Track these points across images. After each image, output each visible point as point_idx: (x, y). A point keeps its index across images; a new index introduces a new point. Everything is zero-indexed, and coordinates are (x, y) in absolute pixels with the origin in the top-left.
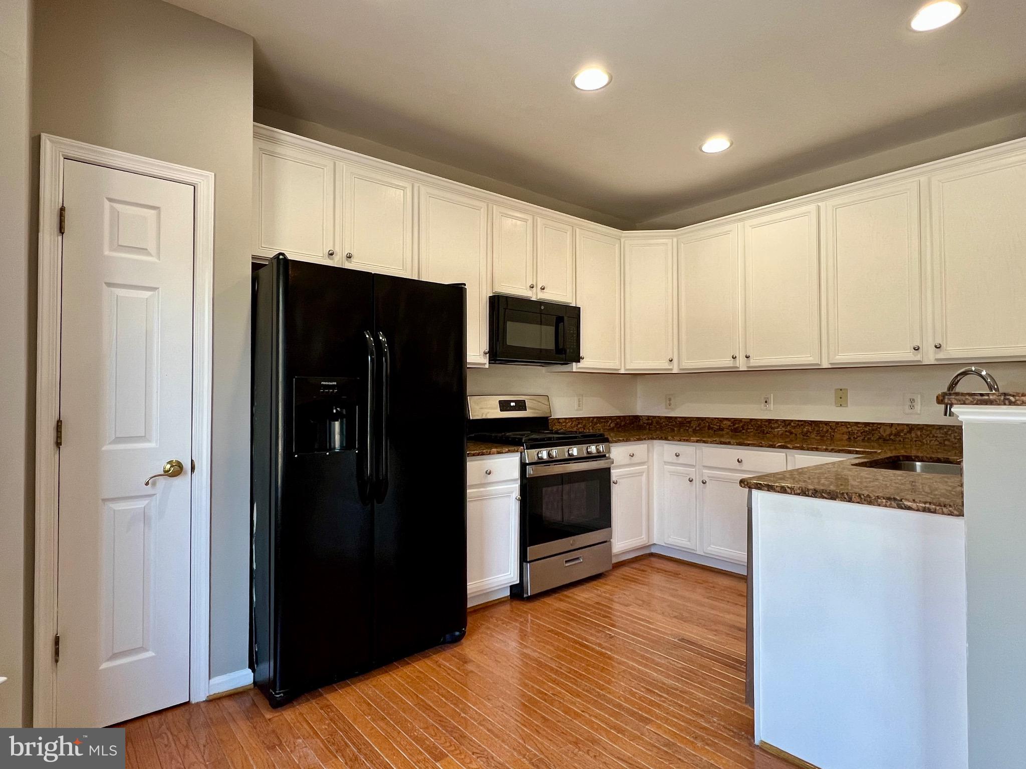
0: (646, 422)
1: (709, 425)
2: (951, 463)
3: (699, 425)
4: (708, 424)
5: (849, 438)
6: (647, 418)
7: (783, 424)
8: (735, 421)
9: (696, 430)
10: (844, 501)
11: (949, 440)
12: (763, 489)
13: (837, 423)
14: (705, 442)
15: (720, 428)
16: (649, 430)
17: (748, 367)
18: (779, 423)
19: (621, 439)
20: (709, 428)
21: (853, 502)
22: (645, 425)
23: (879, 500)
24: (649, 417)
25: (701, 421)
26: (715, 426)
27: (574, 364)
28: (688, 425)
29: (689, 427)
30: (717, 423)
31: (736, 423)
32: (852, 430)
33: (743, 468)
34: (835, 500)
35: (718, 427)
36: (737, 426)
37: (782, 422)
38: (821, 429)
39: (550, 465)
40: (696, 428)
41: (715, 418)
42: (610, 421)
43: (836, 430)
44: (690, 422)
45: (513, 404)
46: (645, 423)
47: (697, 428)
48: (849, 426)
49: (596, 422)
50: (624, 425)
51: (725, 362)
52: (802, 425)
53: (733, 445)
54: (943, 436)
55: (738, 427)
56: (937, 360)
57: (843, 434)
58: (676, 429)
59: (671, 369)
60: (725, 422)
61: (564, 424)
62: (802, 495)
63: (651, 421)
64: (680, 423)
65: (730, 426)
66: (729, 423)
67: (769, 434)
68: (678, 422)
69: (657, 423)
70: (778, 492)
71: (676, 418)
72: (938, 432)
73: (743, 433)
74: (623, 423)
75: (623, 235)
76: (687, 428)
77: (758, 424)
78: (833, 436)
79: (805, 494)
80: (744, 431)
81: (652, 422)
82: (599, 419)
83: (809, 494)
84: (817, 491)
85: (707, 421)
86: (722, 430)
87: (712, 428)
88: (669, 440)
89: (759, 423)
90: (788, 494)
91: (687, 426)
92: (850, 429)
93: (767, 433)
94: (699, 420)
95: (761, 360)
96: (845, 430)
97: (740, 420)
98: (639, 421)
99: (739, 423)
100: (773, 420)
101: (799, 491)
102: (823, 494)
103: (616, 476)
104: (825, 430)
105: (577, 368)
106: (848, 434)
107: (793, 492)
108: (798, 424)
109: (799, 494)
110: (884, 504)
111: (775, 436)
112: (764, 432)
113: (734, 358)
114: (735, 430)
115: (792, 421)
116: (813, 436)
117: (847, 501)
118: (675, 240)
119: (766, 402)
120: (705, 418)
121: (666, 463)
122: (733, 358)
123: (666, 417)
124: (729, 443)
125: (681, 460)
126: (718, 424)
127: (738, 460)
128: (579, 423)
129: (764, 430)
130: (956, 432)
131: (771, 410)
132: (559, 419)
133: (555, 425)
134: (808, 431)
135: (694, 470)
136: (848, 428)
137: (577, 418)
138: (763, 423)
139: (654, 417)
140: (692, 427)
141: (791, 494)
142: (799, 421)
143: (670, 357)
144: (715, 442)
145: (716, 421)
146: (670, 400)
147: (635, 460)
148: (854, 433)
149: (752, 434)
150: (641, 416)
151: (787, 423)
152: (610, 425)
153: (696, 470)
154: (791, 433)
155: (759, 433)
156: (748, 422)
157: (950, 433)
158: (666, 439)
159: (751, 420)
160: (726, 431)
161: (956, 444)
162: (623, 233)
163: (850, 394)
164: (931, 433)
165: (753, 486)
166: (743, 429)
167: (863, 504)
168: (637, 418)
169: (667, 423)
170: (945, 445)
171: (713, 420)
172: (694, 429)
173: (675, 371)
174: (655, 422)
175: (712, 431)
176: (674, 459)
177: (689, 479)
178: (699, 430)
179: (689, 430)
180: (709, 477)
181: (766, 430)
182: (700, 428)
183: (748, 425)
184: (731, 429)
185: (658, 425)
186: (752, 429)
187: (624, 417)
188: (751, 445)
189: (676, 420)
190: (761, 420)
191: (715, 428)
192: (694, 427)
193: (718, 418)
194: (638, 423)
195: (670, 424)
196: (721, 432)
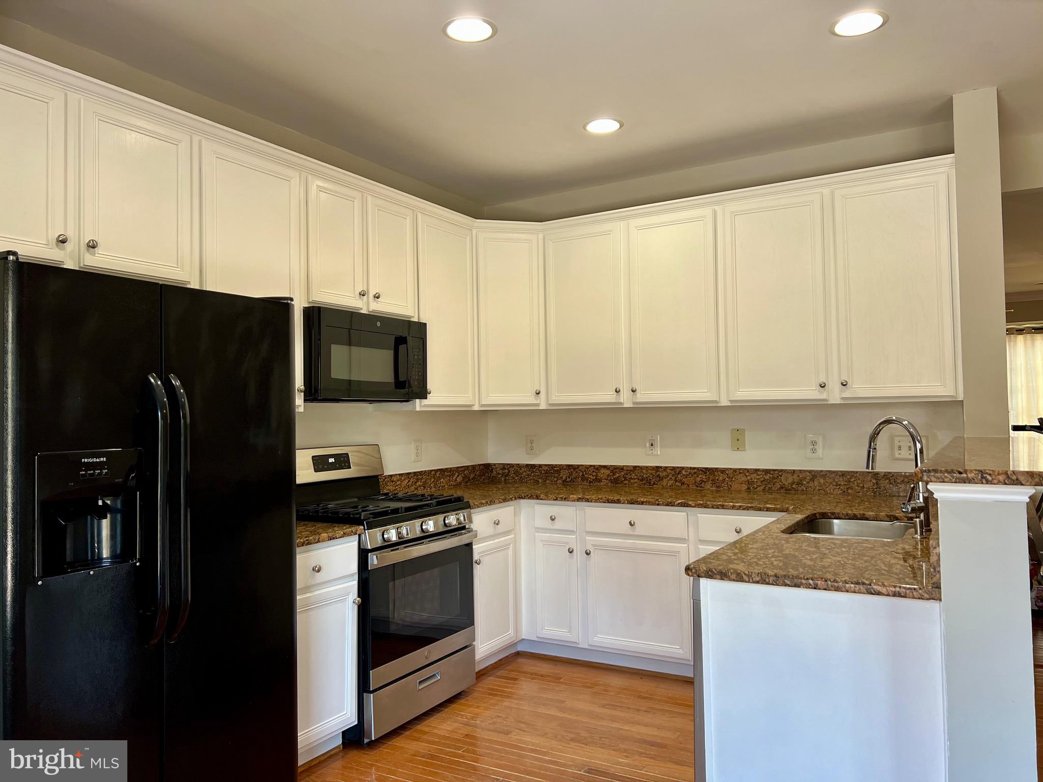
0: (501, 472)
1: (583, 474)
2: (867, 519)
3: (571, 474)
4: (581, 474)
5: (749, 488)
6: (501, 466)
7: (673, 472)
8: (615, 469)
9: (566, 482)
10: (809, 588)
11: (852, 488)
12: (715, 577)
13: (735, 470)
14: (587, 500)
15: (596, 478)
16: (506, 483)
17: (634, 403)
18: (669, 471)
19: (484, 501)
20: (584, 478)
21: (820, 589)
22: (500, 476)
23: (847, 585)
24: (504, 466)
25: (572, 470)
26: (591, 476)
27: (418, 401)
28: (557, 475)
29: (557, 478)
30: (593, 472)
31: (616, 472)
32: (751, 479)
33: (636, 533)
34: (800, 587)
35: (595, 477)
36: (617, 475)
37: (672, 470)
38: (717, 478)
39: (398, 549)
40: (566, 479)
41: (591, 466)
42: (457, 474)
43: (734, 479)
44: (558, 472)
45: (331, 460)
46: (499, 474)
47: (568, 480)
48: (747, 474)
49: (439, 477)
50: (474, 478)
51: (606, 397)
52: (695, 473)
53: (623, 503)
54: (846, 483)
55: (620, 476)
56: (842, 398)
57: (741, 483)
58: (540, 481)
59: (538, 405)
60: (603, 471)
61: (399, 482)
62: (762, 583)
63: (507, 471)
64: (546, 473)
65: (608, 476)
66: (608, 472)
67: (657, 484)
68: (543, 472)
69: (516, 473)
70: (734, 580)
71: (540, 466)
72: (841, 479)
73: (626, 484)
74: (472, 476)
75: (476, 224)
76: (555, 479)
77: (643, 473)
78: (731, 486)
79: (765, 581)
80: (626, 482)
81: (509, 471)
82: (442, 471)
83: (769, 581)
84: (778, 577)
85: (581, 470)
86: (600, 481)
87: (587, 479)
88: (542, 499)
89: (644, 471)
90: (746, 582)
91: (554, 477)
92: (749, 478)
93: (654, 484)
94: (569, 469)
95: (649, 395)
96: (744, 479)
97: (621, 468)
98: (492, 471)
99: (620, 472)
100: (661, 467)
101: (758, 579)
102: (786, 581)
103: (479, 553)
104: (721, 478)
105: (421, 406)
106: (747, 483)
107: (751, 580)
108: (690, 473)
109: (758, 582)
110: (853, 589)
111: (663, 488)
112: (650, 483)
113: (617, 391)
114: (616, 481)
115: (683, 468)
116: (709, 487)
117: (812, 588)
118: (541, 236)
119: (652, 445)
120: (579, 466)
121: (538, 530)
122: (616, 391)
123: (527, 465)
124: (618, 502)
125: (558, 525)
126: (594, 474)
127: (630, 522)
128: (418, 480)
129: (650, 480)
130: (859, 479)
131: (659, 455)
132: (391, 476)
133: (387, 486)
134: (702, 481)
135: (574, 537)
136: (747, 476)
137: (415, 473)
138: (649, 471)
139: (512, 466)
140: (562, 478)
141: (749, 582)
142: (691, 468)
143: (537, 388)
144: (601, 500)
145: (592, 469)
146: (532, 442)
147: (500, 529)
148: (754, 482)
149: (636, 485)
150: (495, 465)
151: (677, 471)
152: (456, 480)
153: (576, 537)
154: (683, 483)
155: (644, 484)
156: (631, 470)
157: (852, 480)
158: (538, 498)
159: (635, 467)
160: (604, 482)
161: (859, 492)
162: (476, 222)
163: (748, 436)
164: (834, 480)
165: (703, 575)
166: (625, 480)
167: (830, 590)
168: (487, 467)
169: (530, 473)
170: (849, 494)
171: (588, 468)
172: (564, 480)
173: (543, 406)
174: (513, 472)
175: (587, 482)
176: (548, 524)
177: (569, 549)
178: (570, 481)
179: (558, 482)
180: (594, 545)
181: (654, 480)
182: (572, 479)
183: (630, 475)
184: (611, 479)
185: (517, 476)
186: (636, 479)
187: (474, 467)
188: (645, 504)
189: (540, 469)
190: (647, 467)
191: (591, 478)
192: (564, 478)
193: (594, 466)
194: (491, 475)
195: (533, 475)
196: (598, 484)
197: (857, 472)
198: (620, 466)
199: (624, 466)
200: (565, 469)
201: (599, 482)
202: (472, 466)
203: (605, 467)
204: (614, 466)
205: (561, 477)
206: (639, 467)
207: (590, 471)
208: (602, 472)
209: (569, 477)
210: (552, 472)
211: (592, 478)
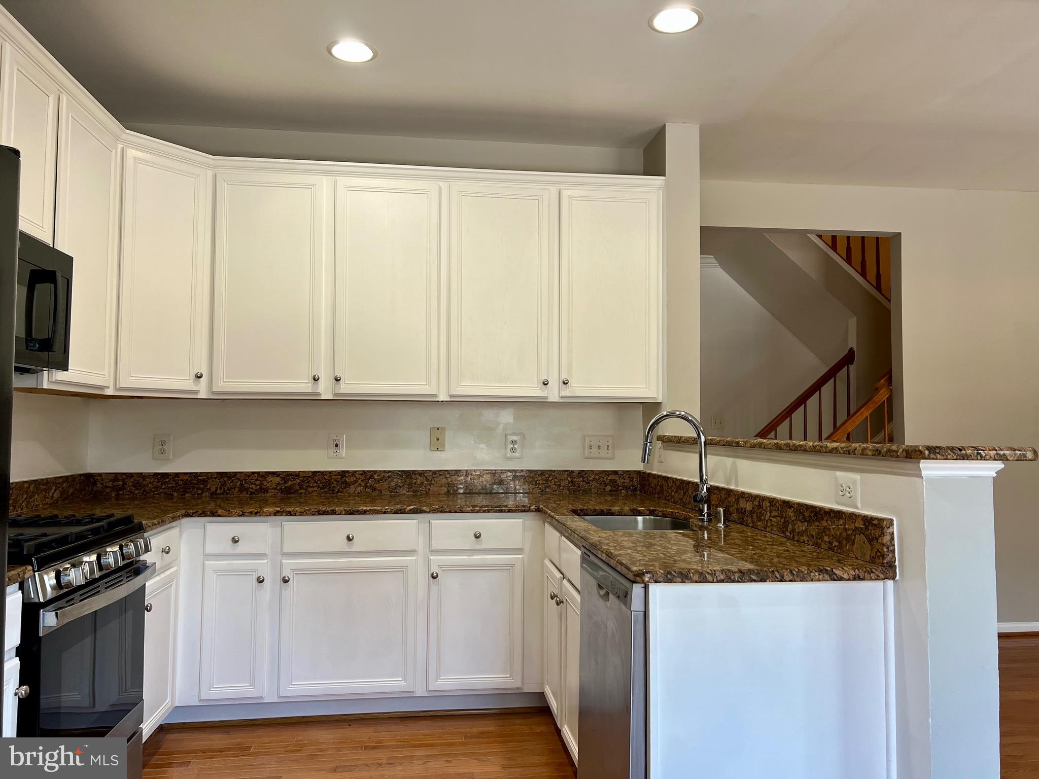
0: (110, 484)
1: (241, 484)
4: (239, 483)
5: (448, 491)
6: (112, 477)
7: (363, 477)
8: (286, 476)
9: (216, 494)
10: (775, 581)
11: (549, 487)
12: (675, 580)
13: (434, 472)
14: (289, 514)
15: (261, 488)
16: (117, 499)
17: (335, 395)
18: (358, 476)
19: (155, 521)
20: (242, 489)
21: (786, 581)
22: (108, 490)
23: (812, 574)
24: (116, 476)
25: (225, 479)
26: (252, 486)
28: (202, 486)
29: (202, 489)
31: (289, 479)
32: (452, 481)
33: (355, 549)
34: (765, 581)
35: (258, 487)
36: (290, 483)
37: (362, 474)
38: (414, 482)
40: (216, 490)
41: (253, 473)
42: (54, 488)
43: (433, 482)
44: (205, 482)
46: (107, 487)
47: (219, 491)
48: (448, 476)
49: (33, 492)
50: (73, 494)
51: (300, 385)
52: (389, 477)
53: (339, 514)
54: (545, 482)
55: (294, 484)
56: (562, 397)
57: (441, 486)
58: (175, 494)
59: (197, 392)
60: (270, 478)
62: (727, 582)
63: (121, 483)
64: (186, 484)
65: (278, 484)
66: (278, 479)
67: (342, 492)
68: (181, 483)
69: (136, 485)
70: (696, 582)
71: (177, 475)
72: (540, 478)
73: (301, 493)
74: (71, 490)
75: (124, 136)
76: (200, 492)
77: (325, 479)
78: (429, 489)
79: (730, 578)
80: (302, 491)
81: (124, 484)
83: (735, 578)
84: (744, 573)
85: (239, 479)
86: (266, 491)
87: (247, 490)
89: (327, 477)
90: (709, 582)
91: (198, 489)
92: (449, 480)
93: (339, 491)
94: (222, 478)
95: (351, 386)
96: (444, 481)
97: (296, 475)
98: (94, 484)
99: (295, 479)
100: (348, 472)
101: (722, 577)
102: (752, 576)
103: (148, 595)
104: (419, 481)
106: (447, 486)
107: (715, 580)
108: (384, 477)
109: (722, 581)
110: (817, 577)
111: (350, 495)
112: (333, 490)
113: (316, 379)
114: (289, 491)
115: (375, 472)
116: (404, 492)
117: (779, 581)
118: (210, 173)
119: (337, 446)
120: (236, 473)
121: (211, 556)
122: (314, 379)
123: (156, 474)
124: (333, 513)
125: (241, 548)
126: (258, 483)
127: (348, 537)
129: (334, 487)
130: (556, 478)
131: (343, 458)
134: (397, 486)
135: (266, 561)
136: (447, 478)
138: (333, 477)
139: (130, 475)
140: (210, 489)
141: (712, 582)
142: (385, 471)
143: (199, 370)
145: (256, 476)
146: (163, 443)
148: (454, 484)
149: (314, 494)
150: (100, 475)
151: (368, 475)
152: (53, 496)
153: (272, 562)
154: (374, 489)
155: (326, 492)
156: (309, 477)
157: (550, 479)
158: (213, 514)
159: (315, 473)
160: (271, 492)
161: (556, 491)
162: (125, 132)
163: (448, 436)
164: (534, 480)
165: (661, 579)
166: (301, 489)
167: (795, 581)
168: (89, 479)
169: (159, 484)
170: (547, 493)
171: (249, 476)
172: (213, 493)
173: (203, 395)
174: (130, 484)
175: (247, 493)
176: (228, 547)
177: (258, 578)
178: (222, 494)
179: (203, 495)
180: (293, 570)
181: (338, 487)
182: (224, 491)
183: (308, 482)
184: (281, 489)
185: (138, 489)
186: (315, 487)
187: (73, 477)
188: (367, 513)
189: (176, 479)
190: (330, 472)
191: (252, 488)
192: (213, 489)
193: (258, 473)
194: (92, 489)
195: (164, 487)
196: (264, 495)
197: (555, 471)
198: (295, 472)
199: (300, 472)
200: (215, 478)
201: (264, 493)
203: (273, 473)
204: (286, 472)
205: (207, 489)
206: (320, 472)
207: (252, 479)
208: (269, 480)
209: (220, 488)
210: (195, 482)
211: (254, 488)
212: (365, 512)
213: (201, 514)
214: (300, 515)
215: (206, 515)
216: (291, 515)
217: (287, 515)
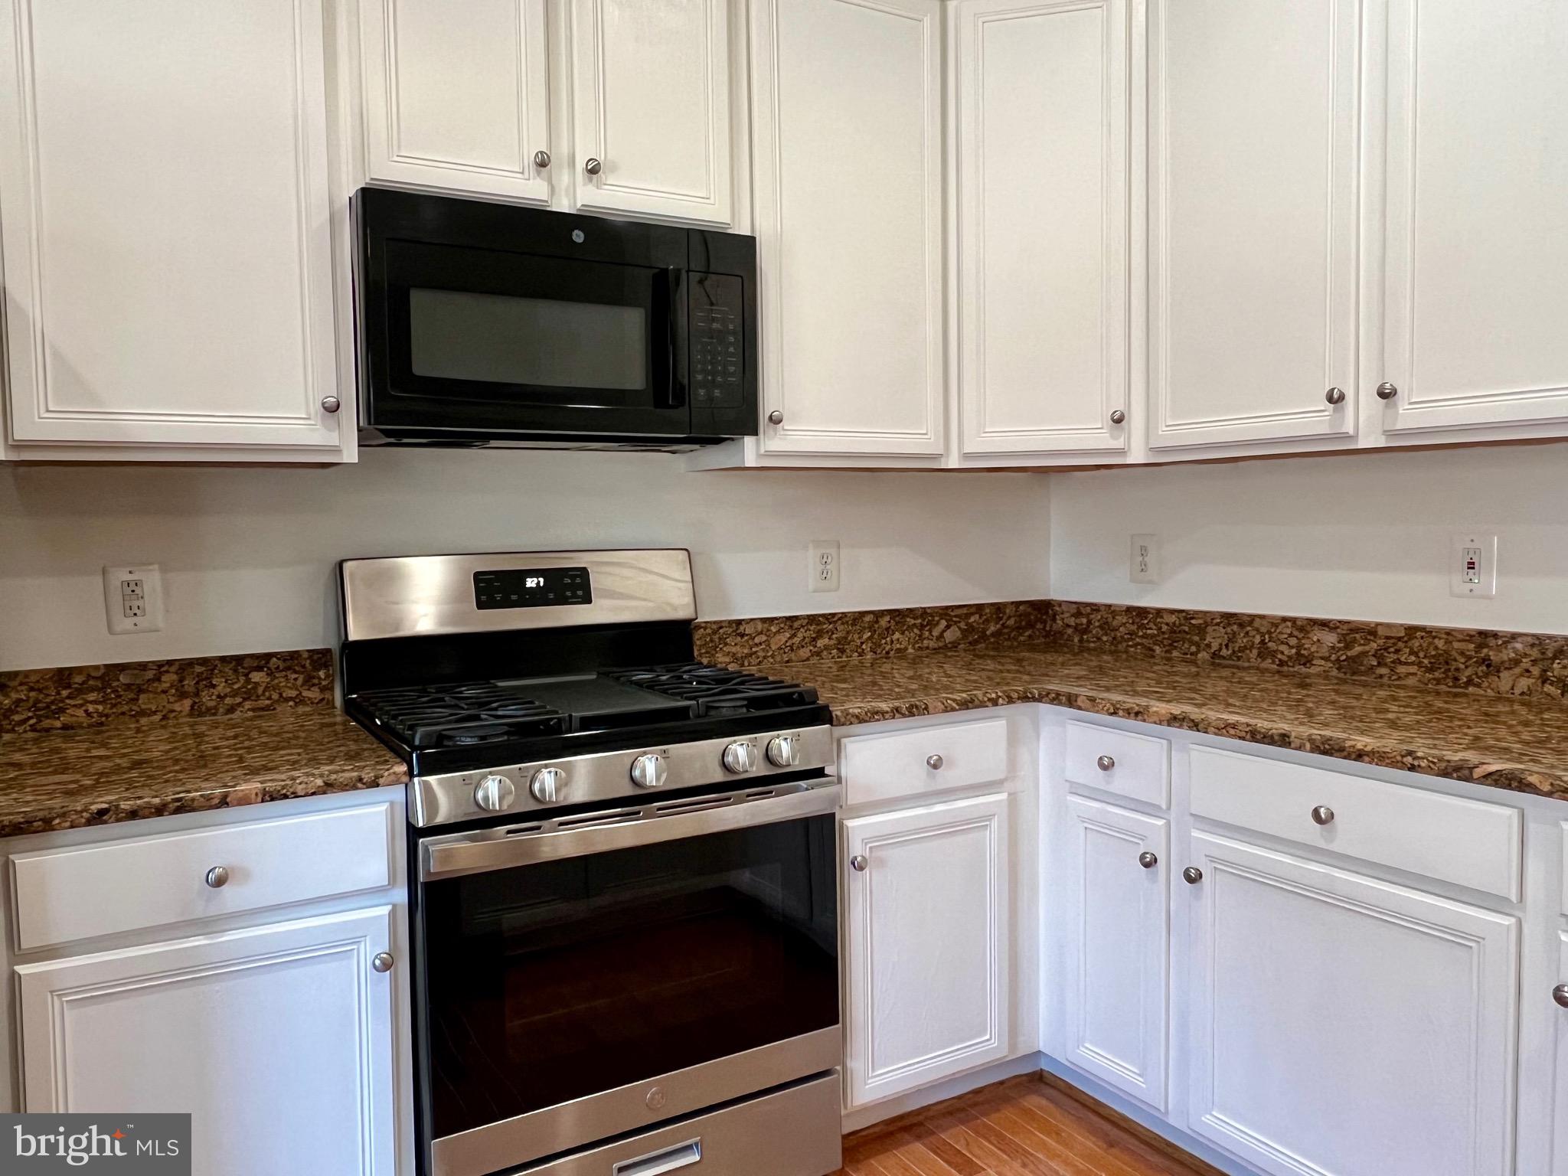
0: (1072, 621)
1: (1263, 642)
3: (1232, 639)
4: (1258, 639)
7: (1534, 652)
8: (1352, 632)
9: (1220, 657)
15: (1298, 654)
16: (1082, 649)
17: (1389, 434)
18: (1521, 647)
20: (1264, 652)
22: (1070, 631)
24: (1082, 609)
25: (1235, 627)
26: (1283, 648)
27: (749, 441)
28: (1196, 638)
29: (1198, 645)
30: (1291, 635)
31: (1354, 640)
33: (1335, 847)
35: (1294, 651)
36: (1358, 649)
37: (1532, 645)
39: (538, 828)
40: (1220, 649)
41: (1284, 619)
42: (944, 623)
44: (1201, 630)
45: (531, 583)
46: (1068, 626)
47: (1224, 652)
49: (887, 629)
50: (997, 634)
51: (1303, 419)
53: (1299, 748)
55: (1364, 654)
58: (1158, 649)
59: (1122, 452)
60: (1317, 634)
61: (764, 638)
63: (1084, 621)
64: (1173, 632)
66: (1330, 639)
67: (1479, 686)
68: (1165, 628)
69: (1105, 626)
71: (1159, 612)
73: (1381, 676)
74: (992, 628)
76: (1193, 649)
77: (1436, 648)
80: (1383, 671)
81: (1089, 622)
82: (898, 616)
85: (1257, 630)
86: (1308, 661)
87: (1273, 654)
88: (1080, 708)
89: (1440, 644)
91: (1192, 643)
93: (1470, 682)
95: (1440, 405)
97: (1370, 631)
98: (1054, 620)
99: (1368, 641)
100: (1495, 635)
103: (864, 841)
105: (759, 456)
111: (1499, 697)
112: (1456, 679)
113: (1335, 399)
114: (1352, 667)
119: (1471, 565)
120: (1253, 618)
121: (1076, 789)
122: (1330, 399)
123: (1129, 609)
125: (1120, 782)
126: (1293, 641)
127: (1316, 814)
128: (820, 634)
129: (1457, 670)
131: (1492, 598)
132: (739, 622)
133: (726, 644)
135: (1161, 822)
137: (812, 619)
138: (1456, 645)
139: (1095, 608)
140: (1209, 646)
143: (1119, 406)
144: (1232, 731)
146: (1144, 552)
147: (948, 777)
149: (1411, 681)
150: (1060, 604)
152: (941, 636)
153: (1168, 824)
155: (1438, 681)
156: (1399, 639)
159: (1411, 630)
160: (1319, 666)
166: (1379, 664)
168: (1043, 609)
169: (1134, 627)
171: (1276, 626)
172: (1214, 653)
173: (1137, 456)
174: (1097, 624)
175: (1273, 662)
176: (1094, 776)
177: (1142, 857)
178: (1230, 658)
179: (1200, 656)
180: (1212, 859)
181: (1468, 672)
182: (1234, 652)
183: (1397, 651)
184: (1338, 660)
185: (1106, 634)
186: (1413, 663)
187: (998, 608)
188: (1366, 759)
189: (1158, 620)
190: (1449, 632)
191: (1282, 653)
192: (1215, 647)
193: (1294, 620)
194: (1051, 626)
195: (1141, 634)
196: (1304, 670)
198: (1367, 624)
199: (1378, 624)
200: (1218, 624)
201: (1304, 664)
202: (992, 604)
203: (1324, 624)
204: (1348, 622)
205: (1206, 645)
206: (1423, 629)
207: (1280, 633)
208: (1315, 640)
209: (1227, 646)
210: (1187, 629)
211: (1286, 653)
212: (1360, 756)
213: (1054, 699)
214: (1216, 734)
215: (1060, 704)
216: (1198, 731)
217: (1190, 728)
